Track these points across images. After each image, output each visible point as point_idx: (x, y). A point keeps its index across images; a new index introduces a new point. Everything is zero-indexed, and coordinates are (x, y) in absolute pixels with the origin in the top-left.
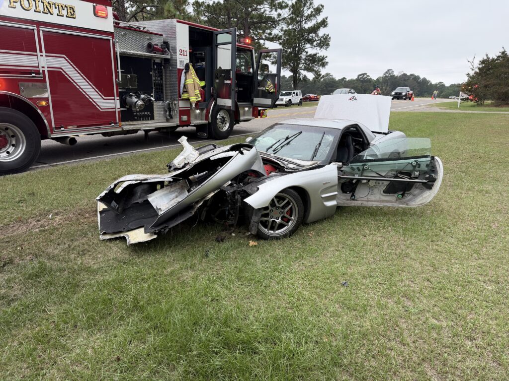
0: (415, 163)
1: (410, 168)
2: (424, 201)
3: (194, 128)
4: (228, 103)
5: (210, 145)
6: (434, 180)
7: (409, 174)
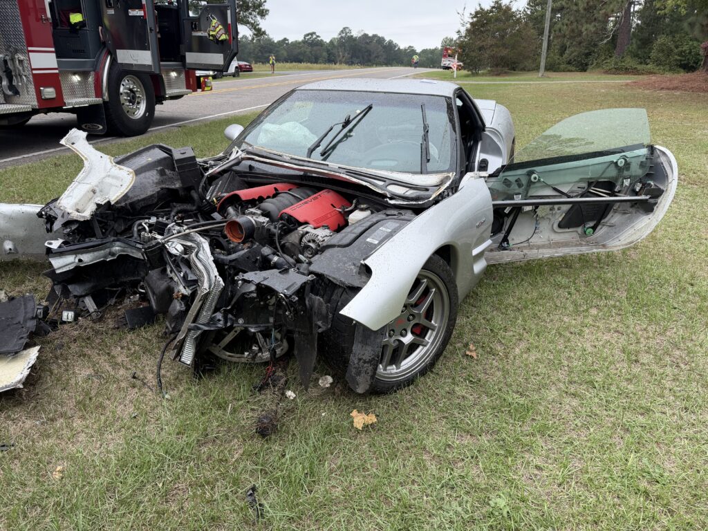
0: (623, 161)
1: (612, 173)
2: (634, 238)
3: (74, 116)
4: (143, 58)
5: (153, 147)
6: (658, 193)
7: (610, 186)
